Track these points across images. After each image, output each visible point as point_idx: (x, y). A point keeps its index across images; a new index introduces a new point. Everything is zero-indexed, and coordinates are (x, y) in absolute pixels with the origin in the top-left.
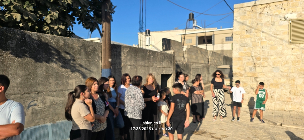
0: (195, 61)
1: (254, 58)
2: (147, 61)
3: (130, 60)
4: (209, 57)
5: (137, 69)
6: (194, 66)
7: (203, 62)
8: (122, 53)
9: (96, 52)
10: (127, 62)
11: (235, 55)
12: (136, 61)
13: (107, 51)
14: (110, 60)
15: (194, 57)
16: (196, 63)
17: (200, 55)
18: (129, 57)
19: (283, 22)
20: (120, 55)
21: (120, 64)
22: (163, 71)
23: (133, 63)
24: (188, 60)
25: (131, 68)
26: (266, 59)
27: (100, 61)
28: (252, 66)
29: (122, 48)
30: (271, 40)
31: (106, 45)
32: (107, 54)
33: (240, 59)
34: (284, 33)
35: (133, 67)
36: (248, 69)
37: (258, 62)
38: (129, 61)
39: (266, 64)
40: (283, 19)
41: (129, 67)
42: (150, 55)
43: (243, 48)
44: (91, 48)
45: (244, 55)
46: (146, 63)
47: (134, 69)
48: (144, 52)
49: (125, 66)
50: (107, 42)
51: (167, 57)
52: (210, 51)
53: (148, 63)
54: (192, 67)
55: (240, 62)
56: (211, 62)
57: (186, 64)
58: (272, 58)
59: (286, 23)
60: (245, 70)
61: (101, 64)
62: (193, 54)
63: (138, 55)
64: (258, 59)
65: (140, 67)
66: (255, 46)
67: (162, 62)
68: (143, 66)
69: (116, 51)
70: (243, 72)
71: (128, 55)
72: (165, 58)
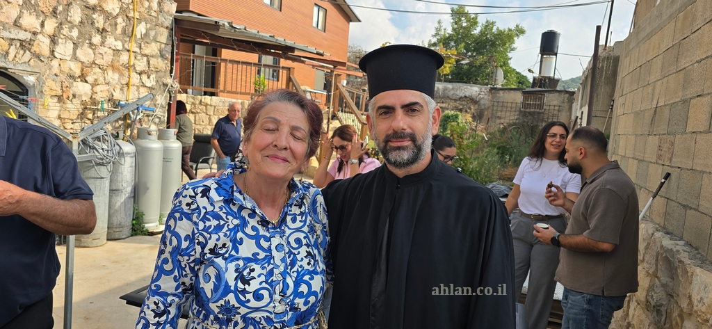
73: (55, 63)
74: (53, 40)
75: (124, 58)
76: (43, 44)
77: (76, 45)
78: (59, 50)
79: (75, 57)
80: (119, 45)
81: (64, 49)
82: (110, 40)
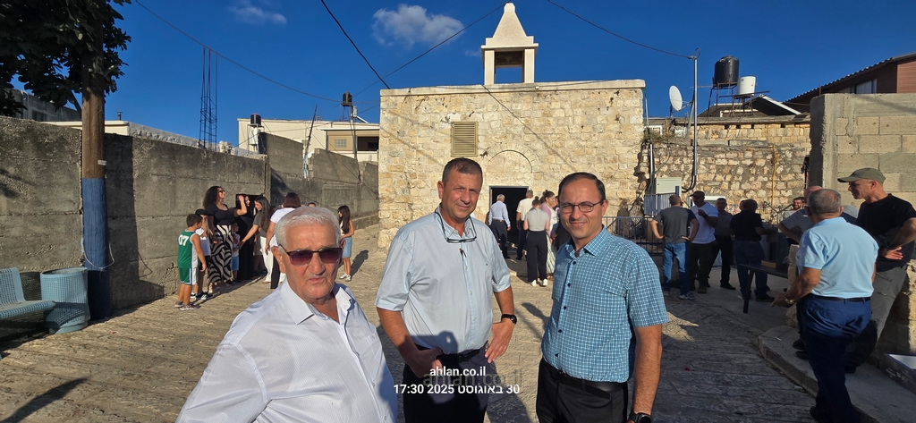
0: (331, 177)
1: (408, 174)
2: (200, 170)
3: (156, 166)
4: (361, 172)
5: (175, 182)
6: (329, 185)
7: (347, 179)
8: (136, 152)
9: (66, 147)
10: (149, 168)
11: (382, 168)
12: (174, 168)
13: (94, 145)
14: (102, 163)
15: (329, 170)
16: (333, 180)
17: (343, 168)
18: (154, 161)
19: (444, 124)
20: (131, 155)
21: (131, 171)
22: (239, 188)
23: (165, 171)
24: (315, 174)
25: (159, 180)
26: (423, 176)
27: (78, 165)
28: (404, 186)
29: (135, 143)
30: (429, 149)
31: (90, 134)
32: (95, 151)
33: (388, 175)
34: (445, 140)
35: (164, 178)
36: (399, 191)
37: (413, 181)
38: (155, 168)
39: (423, 184)
40: (444, 120)
41: (155, 178)
42: (207, 158)
43: (393, 159)
44: (51, 137)
45: (394, 169)
46: (198, 173)
47: (168, 183)
48: (192, 154)
49: (143, 177)
50: (93, 129)
51: (250, 165)
52: (364, 162)
53: (205, 173)
54: (324, 186)
55: (389, 179)
56: (364, 179)
57: (312, 182)
58: (431, 175)
59: (448, 126)
60: (396, 193)
61: (80, 170)
62: (326, 164)
63: (177, 157)
64: (413, 176)
65: (183, 180)
66: (409, 156)
67: (239, 173)
68: (190, 177)
69: (122, 147)
70: (392, 196)
71: (152, 157)
72: (244, 165)
73: (731, 192)
74: (730, 183)
75: (769, 185)
76: (725, 185)
77: (741, 184)
78: (733, 187)
79: (740, 188)
80: (766, 179)
81: (735, 186)
82: (761, 178)
